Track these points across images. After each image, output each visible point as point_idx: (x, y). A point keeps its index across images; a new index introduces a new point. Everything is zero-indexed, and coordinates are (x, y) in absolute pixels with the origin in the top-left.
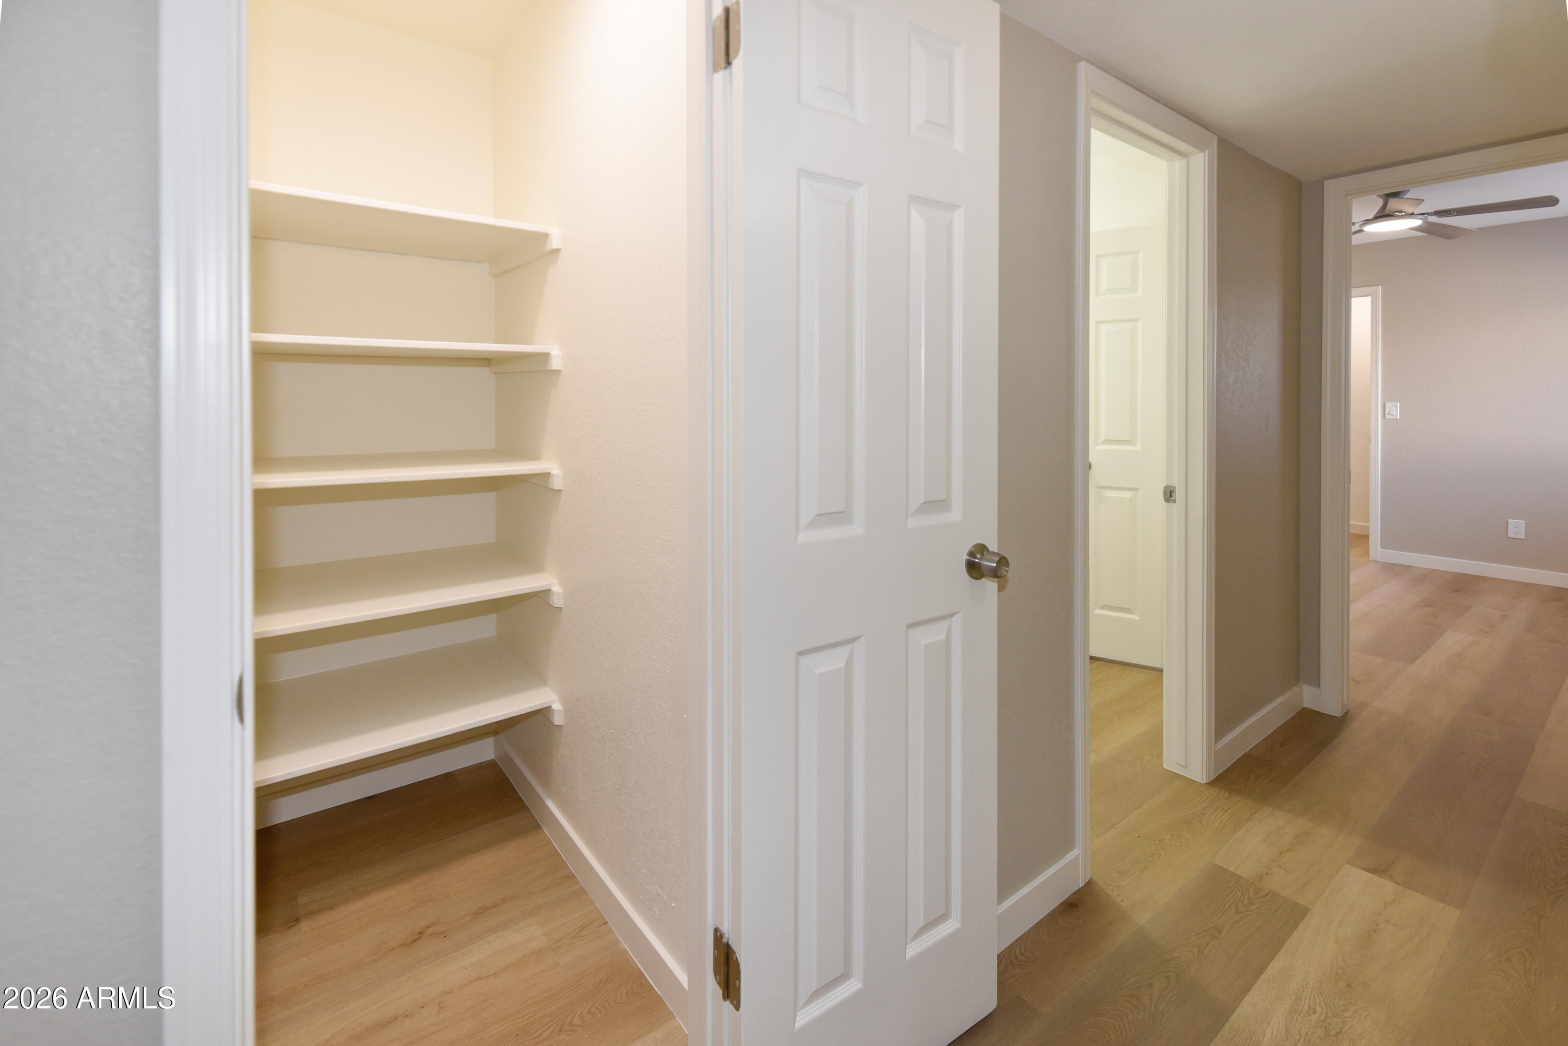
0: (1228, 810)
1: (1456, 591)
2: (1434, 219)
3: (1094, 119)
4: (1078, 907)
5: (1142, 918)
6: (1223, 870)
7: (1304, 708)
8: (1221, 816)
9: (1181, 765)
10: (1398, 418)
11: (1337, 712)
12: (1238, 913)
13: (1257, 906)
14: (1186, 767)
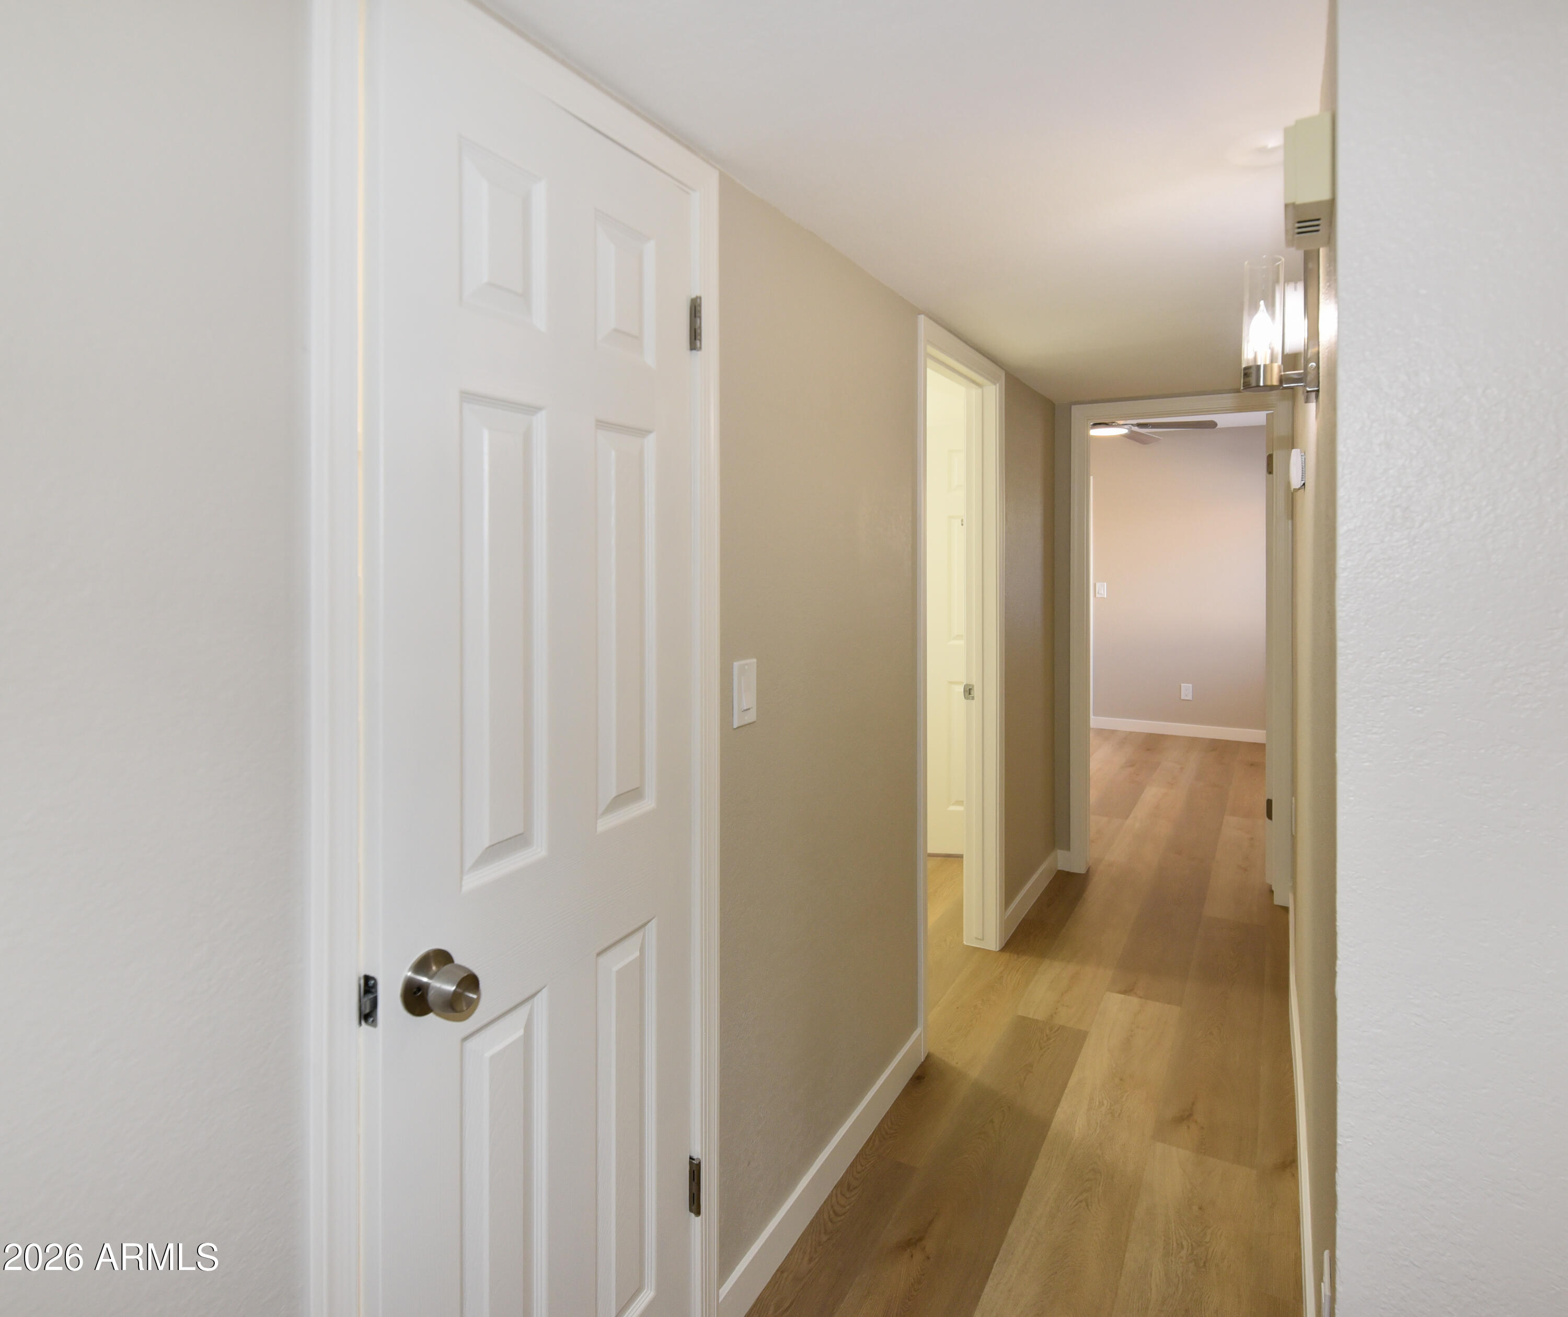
0: (1019, 969)
1: (1148, 750)
2: (1136, 429)
3: (930, 362)
4: (924, 1078)
5: (974, 1073)
6: (1024, 1018)
7: (1059, 871)
8: (1016, 975)
9: (978, 939)
10: (1105, 597)
11: (1082, 871)
12: (1041, 1049)
13: (1053, 1040)
14: (983, 939)
